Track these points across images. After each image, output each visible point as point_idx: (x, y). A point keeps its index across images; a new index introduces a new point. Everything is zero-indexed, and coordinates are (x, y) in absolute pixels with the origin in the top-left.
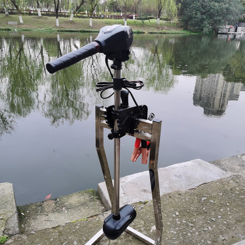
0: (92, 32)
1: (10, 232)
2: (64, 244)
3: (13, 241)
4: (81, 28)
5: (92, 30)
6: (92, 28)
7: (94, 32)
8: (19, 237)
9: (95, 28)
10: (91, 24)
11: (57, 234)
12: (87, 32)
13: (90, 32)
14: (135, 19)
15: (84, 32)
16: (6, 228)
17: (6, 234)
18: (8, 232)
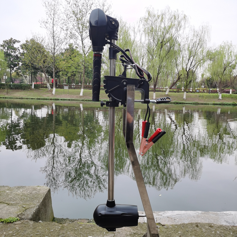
0: (185, 103)
1: (23, 217)
2: (60, 236)
3: (20, 223)
4: (175, 100)
5: (185, 102)
6: (186, 100)
7: (187, 103)
8: (27, 222)
9: (188, 101)
10: (185, 97)
11: (59, 228)
12: (180, 103)
13: (183, 103)
14: (232, 93)
15: (177, 103)
16: (22, 213)
17: (19, 217)
18: (22, 216)
